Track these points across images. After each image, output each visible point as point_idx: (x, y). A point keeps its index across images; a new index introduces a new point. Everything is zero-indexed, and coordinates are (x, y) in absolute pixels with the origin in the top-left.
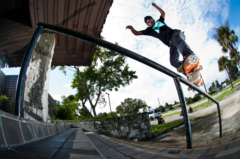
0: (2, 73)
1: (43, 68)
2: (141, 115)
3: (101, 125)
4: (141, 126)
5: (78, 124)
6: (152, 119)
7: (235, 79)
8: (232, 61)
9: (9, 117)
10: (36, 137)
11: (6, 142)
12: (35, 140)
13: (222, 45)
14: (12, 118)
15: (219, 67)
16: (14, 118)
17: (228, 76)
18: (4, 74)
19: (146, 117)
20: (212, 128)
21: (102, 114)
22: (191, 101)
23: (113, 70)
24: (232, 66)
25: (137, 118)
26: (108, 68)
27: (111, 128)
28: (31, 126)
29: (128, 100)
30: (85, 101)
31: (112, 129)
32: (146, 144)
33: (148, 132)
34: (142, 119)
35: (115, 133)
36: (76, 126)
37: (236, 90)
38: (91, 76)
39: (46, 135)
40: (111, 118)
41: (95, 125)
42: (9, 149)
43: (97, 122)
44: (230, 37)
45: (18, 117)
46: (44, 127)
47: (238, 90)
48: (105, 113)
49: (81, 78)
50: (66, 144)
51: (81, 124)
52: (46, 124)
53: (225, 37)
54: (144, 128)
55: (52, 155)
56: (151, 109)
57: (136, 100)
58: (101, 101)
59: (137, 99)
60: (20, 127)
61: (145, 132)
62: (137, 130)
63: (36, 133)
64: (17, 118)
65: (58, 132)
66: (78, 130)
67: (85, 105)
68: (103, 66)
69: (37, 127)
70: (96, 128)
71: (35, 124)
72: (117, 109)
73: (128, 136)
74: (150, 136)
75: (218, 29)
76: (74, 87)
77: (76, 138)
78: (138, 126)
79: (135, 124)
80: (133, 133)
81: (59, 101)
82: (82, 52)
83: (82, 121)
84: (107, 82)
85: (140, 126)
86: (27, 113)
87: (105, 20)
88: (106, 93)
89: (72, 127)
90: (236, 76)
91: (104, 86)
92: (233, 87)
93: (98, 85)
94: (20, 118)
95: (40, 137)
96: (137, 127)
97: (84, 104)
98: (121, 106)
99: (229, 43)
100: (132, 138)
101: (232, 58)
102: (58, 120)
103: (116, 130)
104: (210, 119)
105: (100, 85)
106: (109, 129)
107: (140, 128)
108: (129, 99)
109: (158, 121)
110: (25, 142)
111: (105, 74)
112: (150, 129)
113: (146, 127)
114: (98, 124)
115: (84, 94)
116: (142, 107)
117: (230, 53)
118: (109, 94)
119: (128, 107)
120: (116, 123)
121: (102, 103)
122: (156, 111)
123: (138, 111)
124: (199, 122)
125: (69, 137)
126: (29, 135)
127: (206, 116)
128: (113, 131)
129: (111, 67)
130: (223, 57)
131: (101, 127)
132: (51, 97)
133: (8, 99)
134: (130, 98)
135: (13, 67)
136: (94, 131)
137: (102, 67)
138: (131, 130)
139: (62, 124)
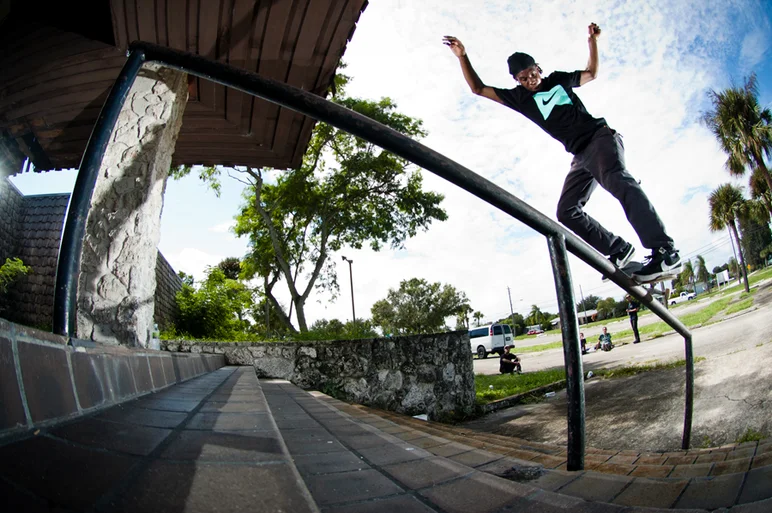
0: (12, 188)
1: (144, 172)
2: (448, 339)
3: (317, 359)
4: (444, 374)
5: (246, 352)
6: (483, 353)
7: (759, 263)
8: (754, 207)
9: (38, 342)
10: (113, 395)
11: (28, 416)
12: (111, 405)
13: (728, 149)
14: (47, 344)
15: (713, 217)
16: (52, 341)
17: (737, 252)
18: (17, 193)
19: (461, 344)
20: (663, 411)
21: (325, 323)
22: (613, 311)
23: (373, 183)
24: (753, 222)
25: (433, 346)
26: (355, 176)
27: (346, 373)
28: (100, 361)
29: (413, 286)
30: (275, 280)
31: (351, 376)
32: (450, 435)
33: (465, 396)
34: (447, 350)
35: (357, 387)
36: (238, 360)
37: (757, 301)
38: (297, 199)
39: (141, 388)
40: (349, 341)
41: (299, 359)
42: (36, 433)
43: (304, 350)
44: (757, 131)
45: (63, 338)
46: (137, 362)
47: (763, 301)
48: (335, 323)
49: (265, 205)
50: (199, 416)
51: (255, 354)
52: (143, 355)
53: (739, 125)
54: (451, 380)
55: (155, 445)
56: (482, 321)
57: (437, 286)
58: (325, 282)
59: (442, 285)
60: (70, 366)
61: (453, 393)
62: (431, 387)
63: (114, 382)
64: (61, 342)
65: (179, 377)
66: (242, 373)
67: (274, 292)
68: (339, 170)
69: (116, 363)
70: (301, 370)
71: (113, 355)
72: (373, 311)
73: (399, 401)
74: (469, 409)
75: (721, 97)
76: (241, 232)
77: (232, 398)
78: (434, 374)
79: (424, 365)
80: (417, 394)
81: (191, 277)
82: (272, 123)
83: (260, 345)
84: (349, 224)
85: (439, 374)
86: (86, 316)
87: (353, 28)
88: (344, 258)
89: (226, 361)
90: (762, 255)
91: (337, 233)
92: (748, 290)
93: (317, 231)
94: (70, 340)
95: (123, 395)
96: (431, 375)
97: (269, 288)
98: (387, 303)
99: (752, 148)
100: (412, 409)
101: (755, 195)
102: (182, 339)
103: (365, 381)
104: (662, 381)
105: (324, 230)
106: (342, 375)
107: (438, 379)
108: (415, 282)
109: (501, 362)
110: (80, 411)
111: (342, 195)
112: (469, 387)
113: (458, 378)
114: (309, 356)
115: (273, 256)
116: (455, 310)
117: (752, 178)
118: (350, 262)
119: (409, 308)
120: (365, 357)
121: (327, 288)
122: (498, 329)
123: (442, 322)
124: (628, 384)
125: (209, 397)
126: (92, 391)
127: (650, 368)
128: (353, 382)
129: (364, 175)
130: (729, 186)
131: (316, 367)
132: (167, 263)
133: (29, 273)
134: (419, 279)
135: (47, 171)
136: (293, 377)
137: (336, 175)
138: (409, 383)
139: (196, 351)
